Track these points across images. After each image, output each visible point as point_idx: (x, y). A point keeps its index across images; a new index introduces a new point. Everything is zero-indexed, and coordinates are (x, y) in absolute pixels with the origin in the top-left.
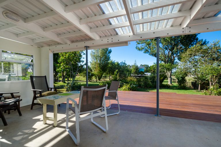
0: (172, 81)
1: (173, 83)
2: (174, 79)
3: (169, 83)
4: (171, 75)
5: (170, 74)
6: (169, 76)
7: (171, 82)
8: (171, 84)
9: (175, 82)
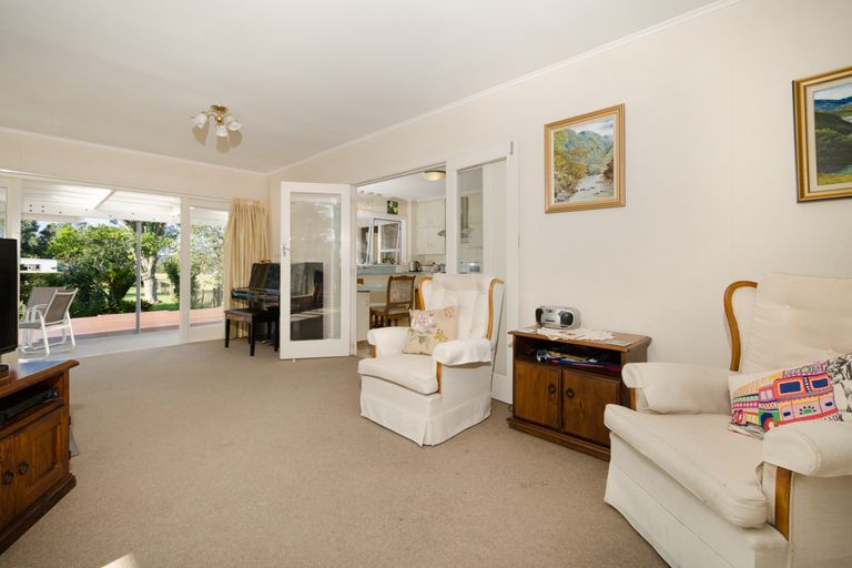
0: (159, 291)
1: (159, 298)
2: (164, 285)
3: (148, 298)
4: (154, 270)
5: (149, 268)
6: (149, 273)
7: (155, 295)
8: (156, 299)
9: (168, 294)
